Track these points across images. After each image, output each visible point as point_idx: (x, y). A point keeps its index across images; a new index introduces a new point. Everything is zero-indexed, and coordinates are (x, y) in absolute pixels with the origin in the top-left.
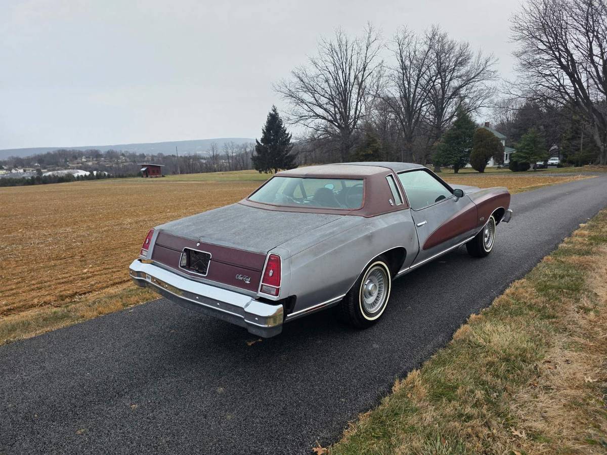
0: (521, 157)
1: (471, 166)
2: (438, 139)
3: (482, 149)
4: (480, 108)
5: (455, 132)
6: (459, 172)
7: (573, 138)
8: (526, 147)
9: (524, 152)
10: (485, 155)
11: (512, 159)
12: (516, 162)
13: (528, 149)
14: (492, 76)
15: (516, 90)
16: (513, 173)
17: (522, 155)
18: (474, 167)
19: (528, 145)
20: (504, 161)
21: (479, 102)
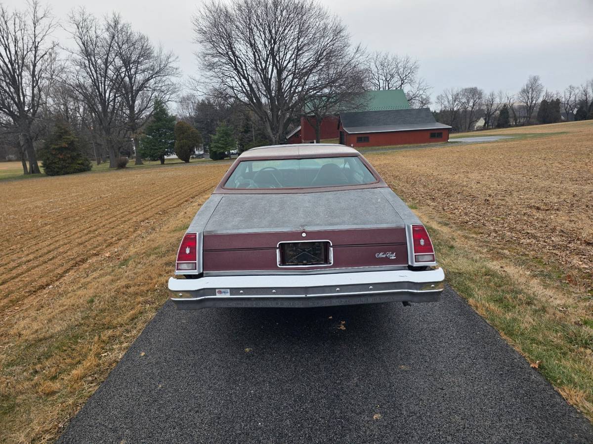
0: (219, 147)
1: (177, 157)
2: (135, 131)
3: (185, 140)
4: (169, 102)
5: (156, 124)
6: (165, 163)
7: (246, 132)
8: (222, 139)
9: (221, 143)
10: (189, 146)
11: (212, 149)
12: (215, 152)
13: (223, 140)
14: (175, 72)
15: (202, 87)
16: (214, 161)
17: (220, 145)
18: (180, 157)
19: (222, 137)
20: (195, 152)
21: (167, 97)
